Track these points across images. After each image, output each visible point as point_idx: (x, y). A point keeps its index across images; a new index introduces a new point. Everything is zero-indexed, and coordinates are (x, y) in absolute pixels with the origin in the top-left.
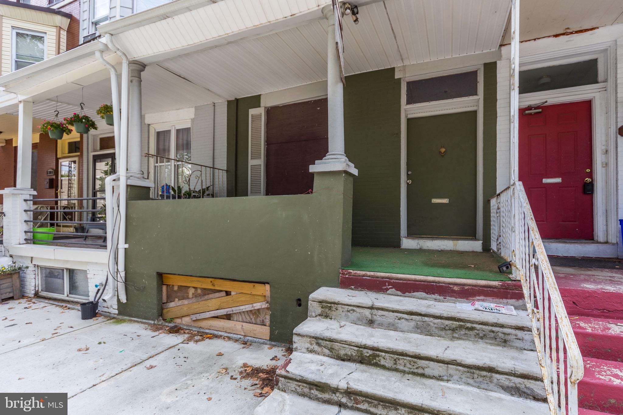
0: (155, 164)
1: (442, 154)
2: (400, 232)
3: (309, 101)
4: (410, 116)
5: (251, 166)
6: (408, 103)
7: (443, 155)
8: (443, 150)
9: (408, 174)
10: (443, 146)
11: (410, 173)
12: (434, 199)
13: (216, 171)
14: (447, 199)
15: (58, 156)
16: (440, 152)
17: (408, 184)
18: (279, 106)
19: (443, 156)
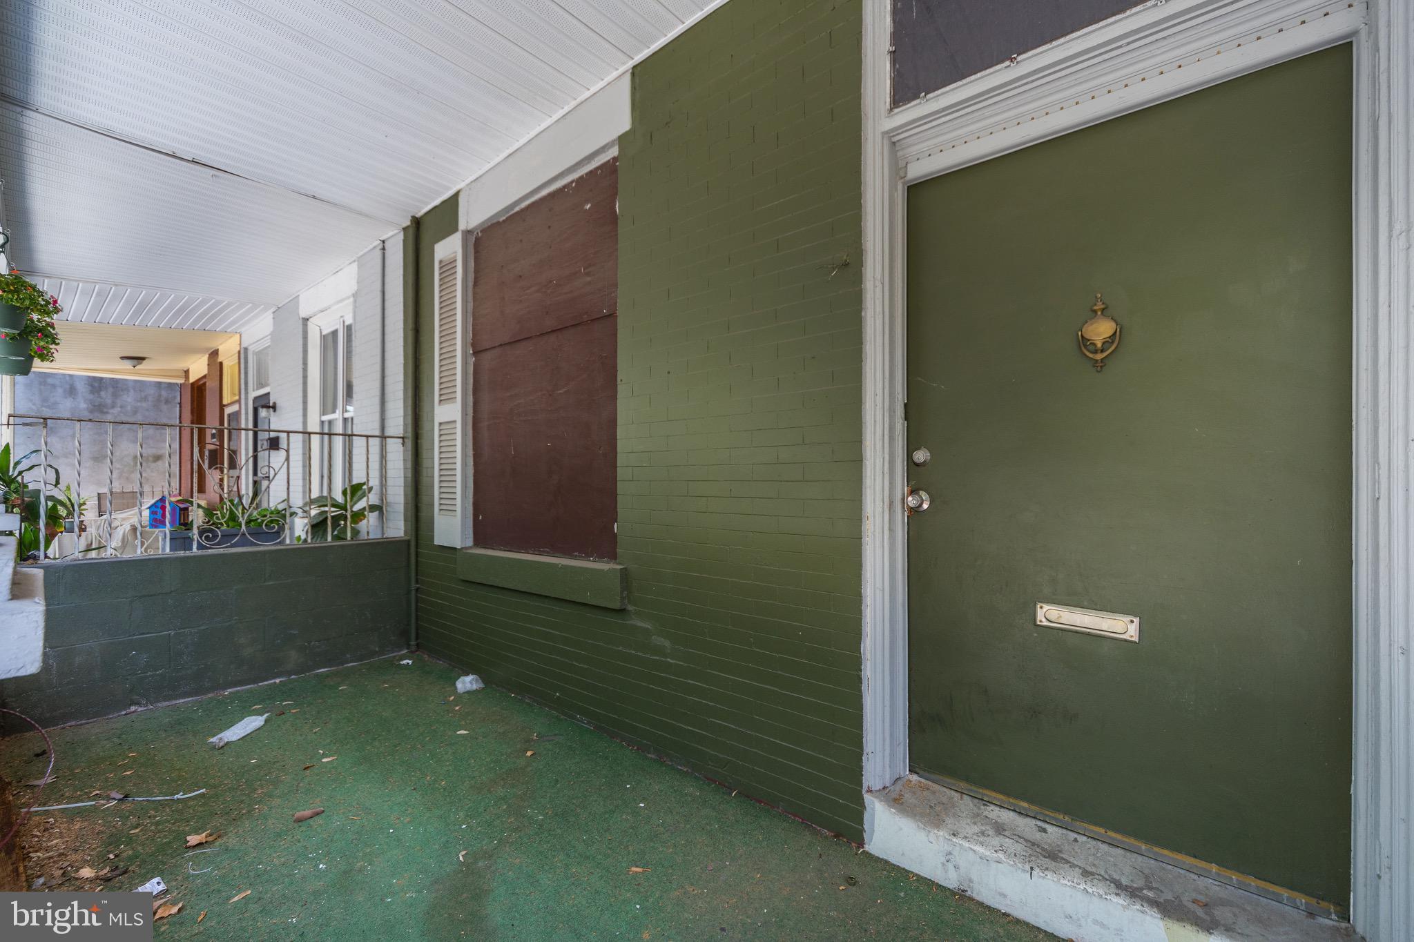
0: (320, 416)
1: (1095, 352)
2: (861, 768)
3: (565, 187)
4: (919, 169)
5: (440, 424)
6: (902, 94)
7: (1099, 356)
8: (1101, 330)
9: (911, 464)
10: (1099, 306)
11: (921, 456)
12: (1046, 607)
13: (355, 442)
14: (1127, 618)
15: (225, 402)
16: (1084, 342)
17: (914, 512)
18: (498, 223)
19: (1100, 366)
